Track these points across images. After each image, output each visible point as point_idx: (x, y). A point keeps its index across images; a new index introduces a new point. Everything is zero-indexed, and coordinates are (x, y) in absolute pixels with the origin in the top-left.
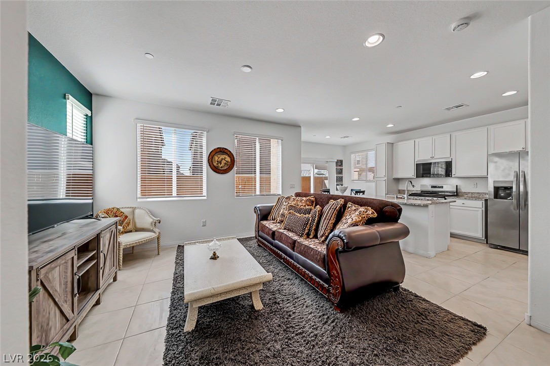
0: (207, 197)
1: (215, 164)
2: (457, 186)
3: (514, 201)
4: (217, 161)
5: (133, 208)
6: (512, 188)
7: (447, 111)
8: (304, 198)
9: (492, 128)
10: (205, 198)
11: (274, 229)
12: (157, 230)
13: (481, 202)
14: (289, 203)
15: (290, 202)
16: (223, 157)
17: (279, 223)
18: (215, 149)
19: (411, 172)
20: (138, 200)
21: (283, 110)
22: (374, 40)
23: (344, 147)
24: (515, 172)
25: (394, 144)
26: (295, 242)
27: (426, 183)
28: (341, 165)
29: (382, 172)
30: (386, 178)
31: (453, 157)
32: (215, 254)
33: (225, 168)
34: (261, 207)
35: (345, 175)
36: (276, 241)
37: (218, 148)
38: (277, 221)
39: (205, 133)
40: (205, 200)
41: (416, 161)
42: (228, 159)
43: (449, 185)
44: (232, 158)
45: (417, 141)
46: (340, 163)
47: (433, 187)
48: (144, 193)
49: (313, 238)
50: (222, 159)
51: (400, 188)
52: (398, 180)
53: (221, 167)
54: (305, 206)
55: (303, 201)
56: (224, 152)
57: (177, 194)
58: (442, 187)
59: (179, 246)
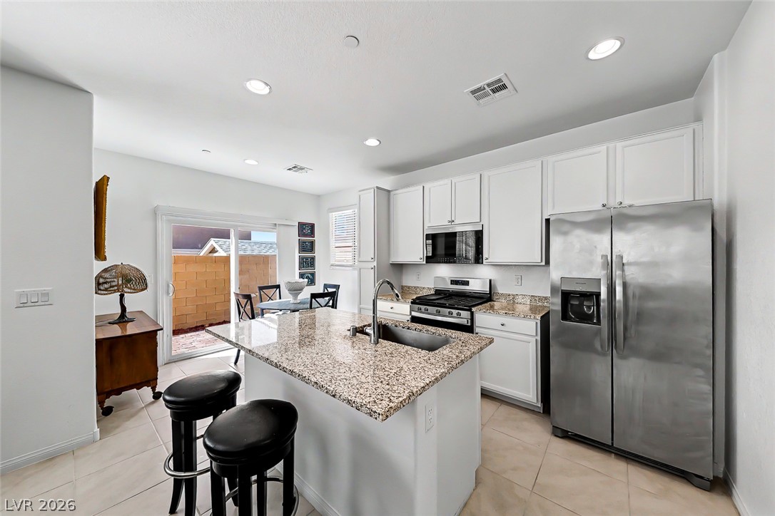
2: (490, 281)
3: (604, 327)
6: (598, 295)
9: (551, 159)
13: (533, 323)
23: (318, 198)
24: (602, 256)
25: (392, 193)
27: (443, 274)
28: (312, 234)
29: (369, 250)
30: (375, 264)
31: (485, 222)
35: (319, 253)
41: (425, 227)
43: (478, 279)
45: (427, 186)
46: (307, 230)
47: (454, 282)
51: (404, 283)
52: (400, 267)
58: (467, 283)
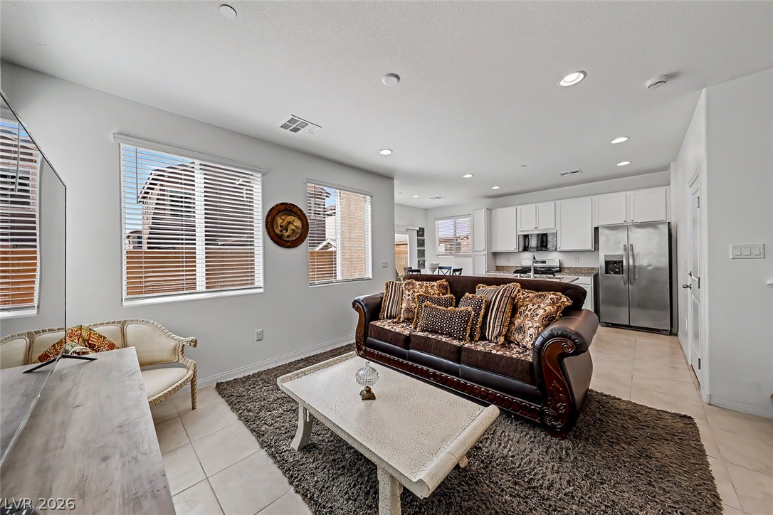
0: (265, 289)
1: (277, 231)
2: (560, 261)
3: (625, 275)
4: (281, 226)
5: (119, 322)
6: (622, 262)
7: (561, 176)
8: (435, 283)
10: (261, 290)
11: (407, 333)
12: (190, 362)
13: (590, 278)
14: (414, 291)
15: (416, 290)
16: (289, 218)
17: (403, 322)
18: (276, 206)
19: (511, 244)
20: (125, 304)
21: (390, 152)
22: (572, 78)
23: (426, 211)
24: (624, 245)
25: (493, 211)
26: (460, 349)
28: (423, 235)
29: (481, 245)
30: (486, 252)
31: (558, 228)
32: (369, 390)
33: (294, 238)
34: (365, 298)
35: (427, 248)
36: (411, 351)
37: (282, 204)
38: (399, 319)
39: (259, 175)
40: (261, 293)
41: (518, 231)
42: (298, 223)
43: (552, 259)
44: (305, 222)
45: (519, 207)
46: (421, 232)
48: (136, 288)
49: (480, 340)
50: (289, 223)
51: (498, 265)
52: (496, 255)
53: (288, 237)
54: (439, 294)
55: (435, 288)
56: (291, 211)
57: (207, 288)
58: (545, 262)
59: (218, 384)
